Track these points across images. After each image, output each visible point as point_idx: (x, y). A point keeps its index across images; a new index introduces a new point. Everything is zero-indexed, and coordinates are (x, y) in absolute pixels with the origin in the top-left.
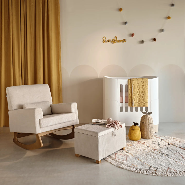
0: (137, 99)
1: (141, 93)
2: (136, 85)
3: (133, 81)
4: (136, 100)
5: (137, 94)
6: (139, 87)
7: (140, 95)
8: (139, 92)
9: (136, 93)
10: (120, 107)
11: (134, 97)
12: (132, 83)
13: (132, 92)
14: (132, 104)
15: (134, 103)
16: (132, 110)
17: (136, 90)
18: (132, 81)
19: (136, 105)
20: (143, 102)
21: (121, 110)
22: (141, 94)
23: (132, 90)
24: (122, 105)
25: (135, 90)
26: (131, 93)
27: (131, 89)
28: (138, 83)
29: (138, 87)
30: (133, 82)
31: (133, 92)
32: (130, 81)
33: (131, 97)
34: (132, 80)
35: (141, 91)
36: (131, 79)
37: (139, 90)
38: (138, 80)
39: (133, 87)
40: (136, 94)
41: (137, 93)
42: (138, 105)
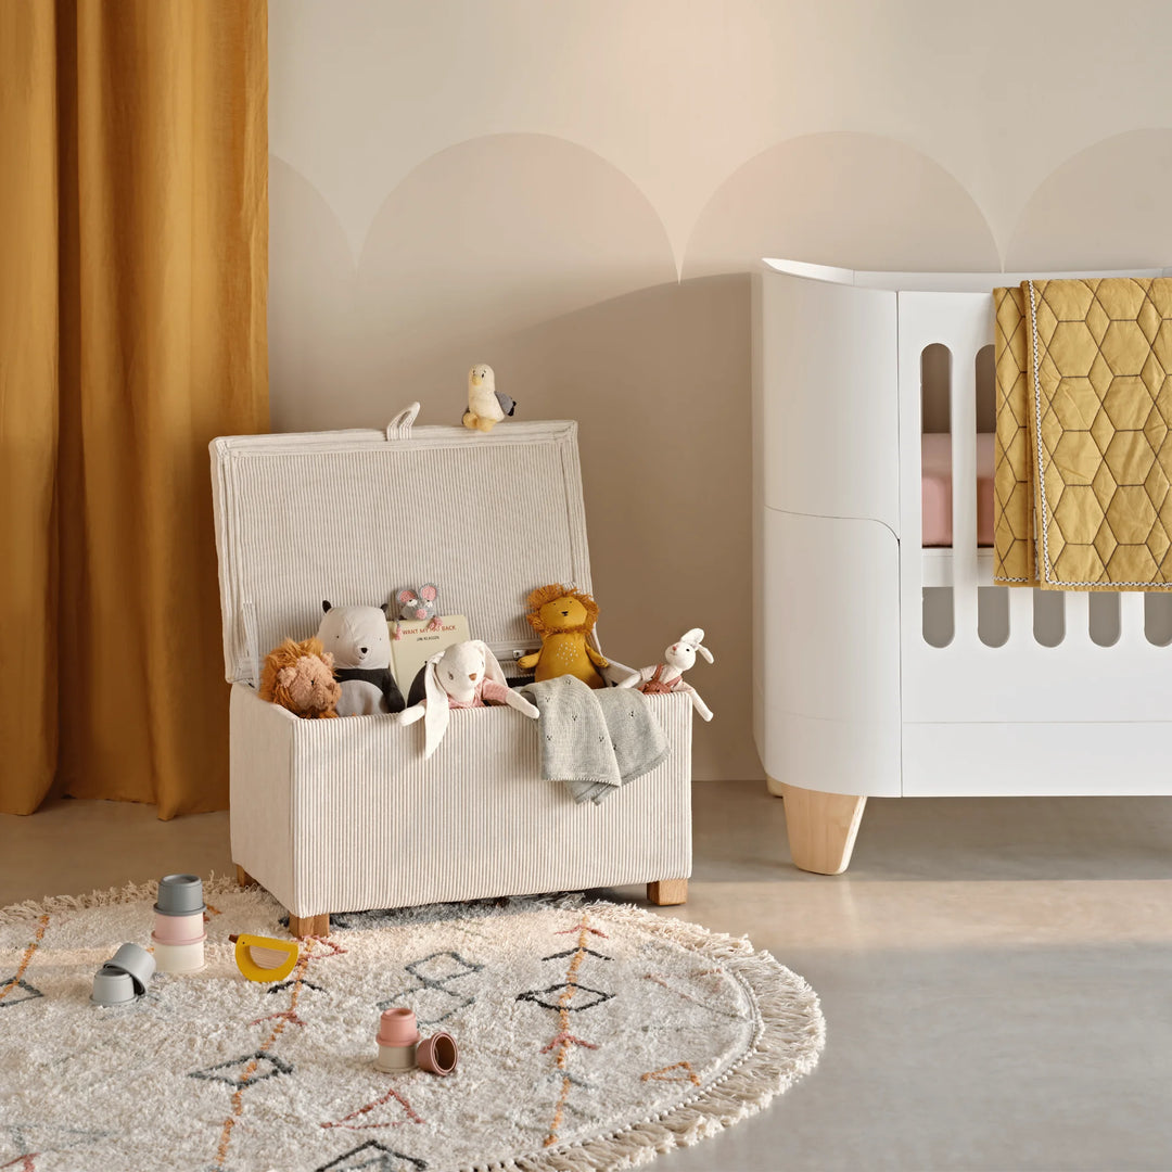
0: (1082, 506)
1: (1134, 442)
2: (1079, 348)
3: (1046, 309)
4: (1071, 514)
5: (1090, 459)
6: (1105, 379)
7: (1118, 463)
8: (1106, 432)
9: (1073, 438)
10: (925, 590)
11: (1049, 484)
12: (1033, 337)
13: (1038, 432)
14: (1035, 554)
15: (1050, 543)
16: (1049, 630)
17: (1081, 405)
18: (1031, 314)
19: (1073, 572)
20: (1148, 544)
21: (938, 629)
22: (1130, 454)
23: (1037, 411)
24: (947, 571)
25: (1070, 407)
26: (1019, 439)
27: (1026, 401)
28: (1100, 331)
29: (1097, 377)
30: (1043, 323)
31: (1047, 430)
32: (1009, 307)
33: (1027, 482)
34: (1034, 297)
35: (1129, 419)
36: (1021, 292)
37: (1114, 412)
38: (1104, 293)
39: (1046, 377)
40: (1075, 456)
41: (1082, 445)
42: (1099, 569)
